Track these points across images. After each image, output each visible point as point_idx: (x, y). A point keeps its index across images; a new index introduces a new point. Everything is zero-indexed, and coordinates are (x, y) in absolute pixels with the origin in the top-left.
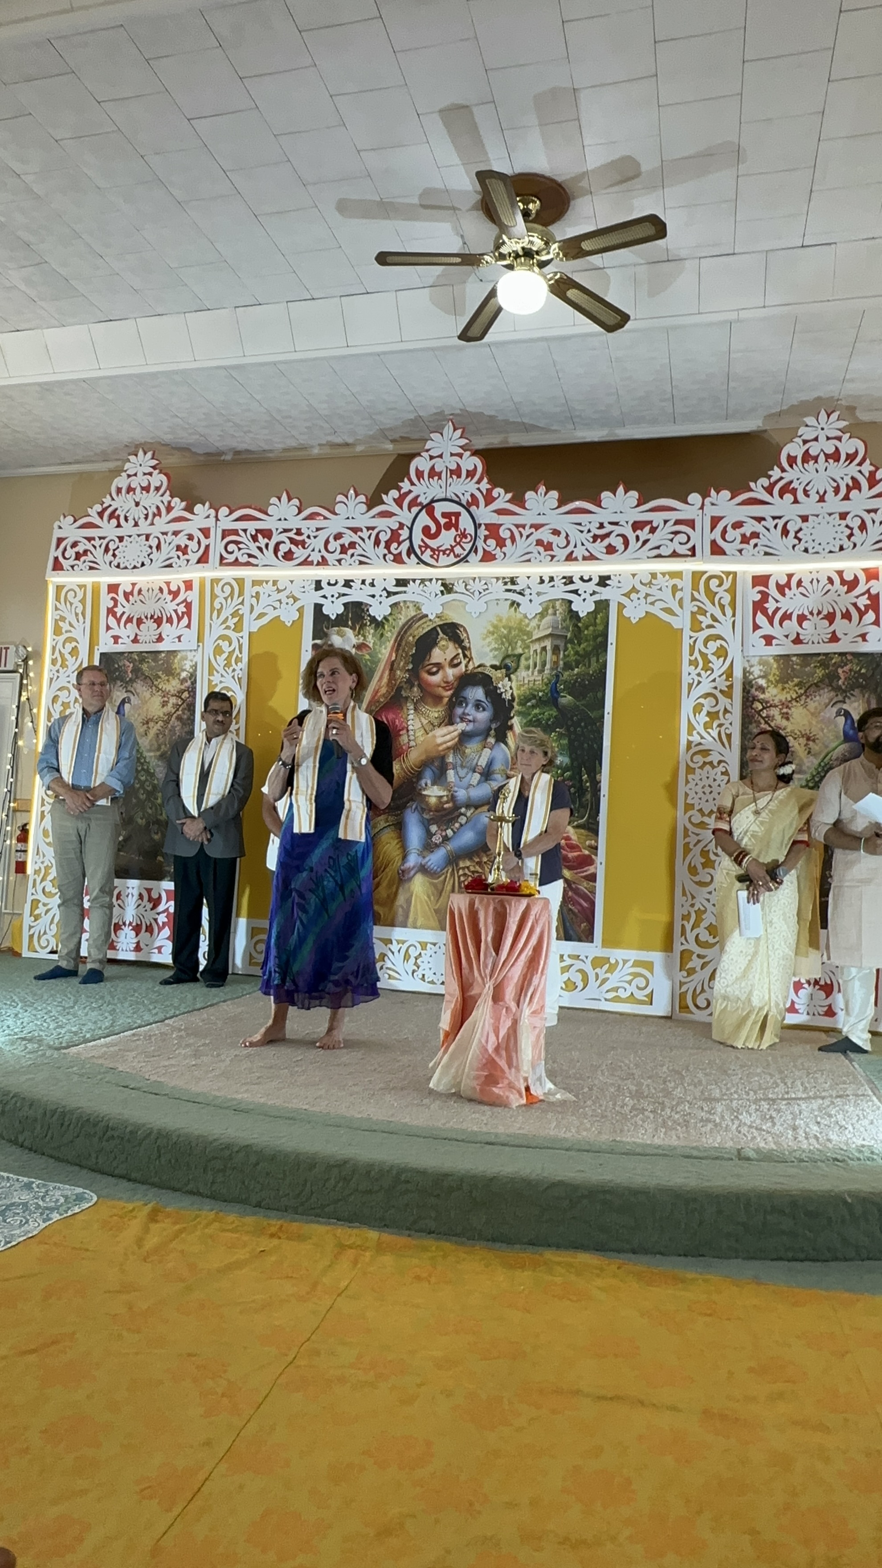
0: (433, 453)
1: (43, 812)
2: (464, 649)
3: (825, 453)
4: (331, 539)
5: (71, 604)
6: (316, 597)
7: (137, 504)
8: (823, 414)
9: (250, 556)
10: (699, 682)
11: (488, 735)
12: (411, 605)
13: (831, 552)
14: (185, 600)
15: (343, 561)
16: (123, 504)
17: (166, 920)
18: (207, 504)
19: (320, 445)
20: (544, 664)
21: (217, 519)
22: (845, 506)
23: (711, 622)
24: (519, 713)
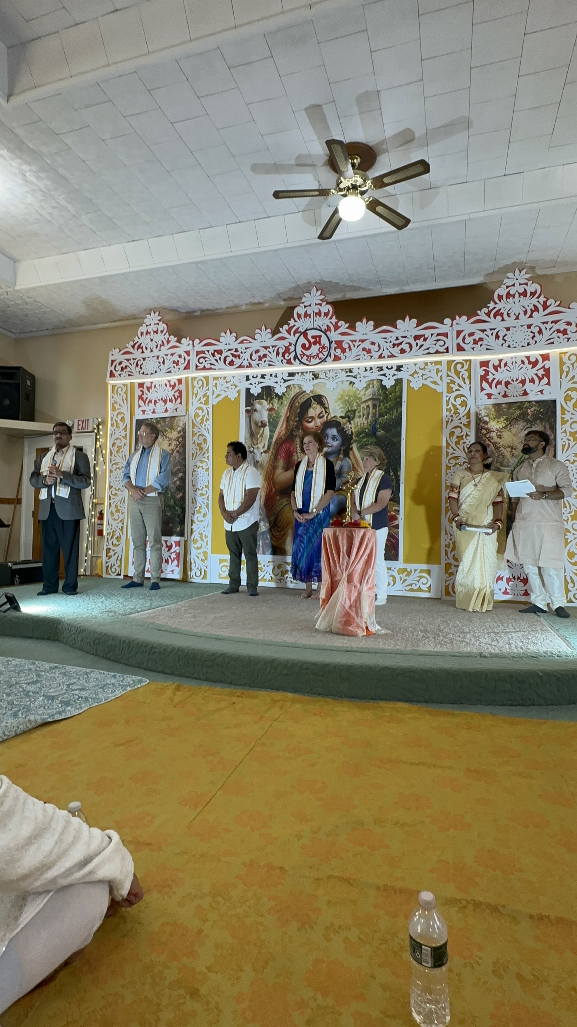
0: (305, 304)
1: (110, 503)
2: (325, 408)
3: (519, 293)
4: (254, 353)
5: (120, 395)
6: (247, 385)
7: (152, 340)
8: (517, 272)
9: (211, 364)
10: (452, 420)
11: (339, 453)
12: (297, 386)
13: (523, 346)
14: (179, 389)
15: (260, 365)
16: (144, 341)
17: (175, 556)
18: (188, 338)
19: (246, 304)
20: (368, 414)
21: (194, 346)
22: (530, 321)
23: (458, 388)
24: (356, 441)
